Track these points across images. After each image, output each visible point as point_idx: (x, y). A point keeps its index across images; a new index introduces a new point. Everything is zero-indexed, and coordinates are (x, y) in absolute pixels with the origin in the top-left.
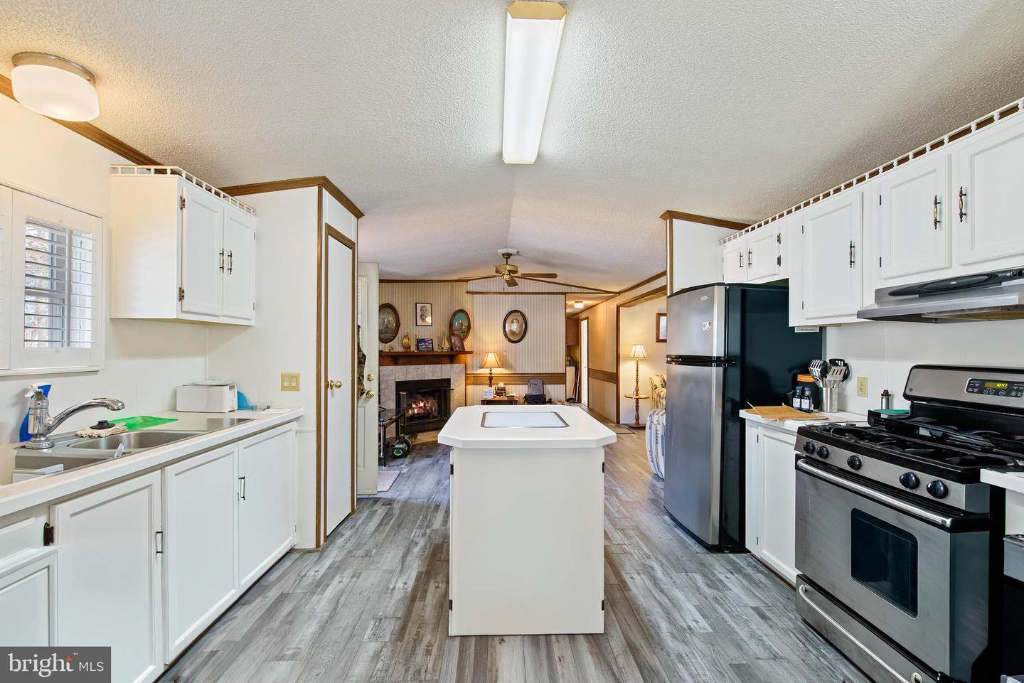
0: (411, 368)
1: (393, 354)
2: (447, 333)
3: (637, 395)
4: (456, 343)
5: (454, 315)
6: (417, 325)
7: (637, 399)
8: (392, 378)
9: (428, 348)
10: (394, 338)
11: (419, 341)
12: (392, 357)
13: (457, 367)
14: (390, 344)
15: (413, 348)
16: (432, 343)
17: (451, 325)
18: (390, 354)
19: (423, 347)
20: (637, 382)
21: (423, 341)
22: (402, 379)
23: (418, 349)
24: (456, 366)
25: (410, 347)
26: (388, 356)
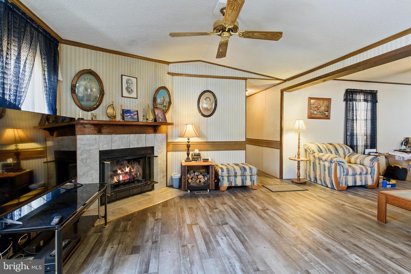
0: (116, 137)
1: (96, 122)
2: (151, 107)
3: (299, 158)
4: (160, 115)
5: (157, 91)
6: (122, 96)
7: (299, 162)
8: (96, 147)
9: (133, 118)
10: (98, 106)
11: (125, 112)
12: (95, 125)
13: (160, 136)
14: (93, 112)
15: (119, 118)
16: (137, 114)
17: (155, 99)
18: (91, 122)
19: (128, 118)
20: (299, 148)
21: (128, 111)
22: (106, 148)
23: (123, 119)
24: (158, 135)
25: (115, 117)
26: (90, 124)
